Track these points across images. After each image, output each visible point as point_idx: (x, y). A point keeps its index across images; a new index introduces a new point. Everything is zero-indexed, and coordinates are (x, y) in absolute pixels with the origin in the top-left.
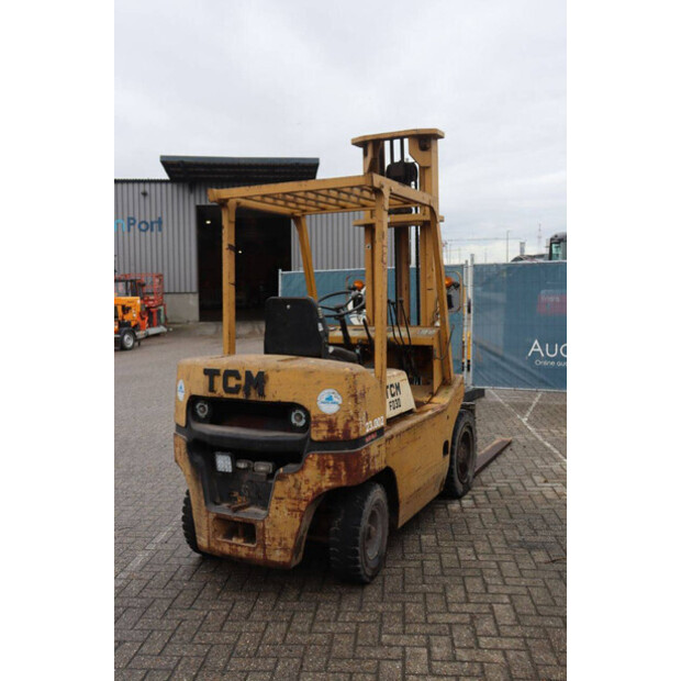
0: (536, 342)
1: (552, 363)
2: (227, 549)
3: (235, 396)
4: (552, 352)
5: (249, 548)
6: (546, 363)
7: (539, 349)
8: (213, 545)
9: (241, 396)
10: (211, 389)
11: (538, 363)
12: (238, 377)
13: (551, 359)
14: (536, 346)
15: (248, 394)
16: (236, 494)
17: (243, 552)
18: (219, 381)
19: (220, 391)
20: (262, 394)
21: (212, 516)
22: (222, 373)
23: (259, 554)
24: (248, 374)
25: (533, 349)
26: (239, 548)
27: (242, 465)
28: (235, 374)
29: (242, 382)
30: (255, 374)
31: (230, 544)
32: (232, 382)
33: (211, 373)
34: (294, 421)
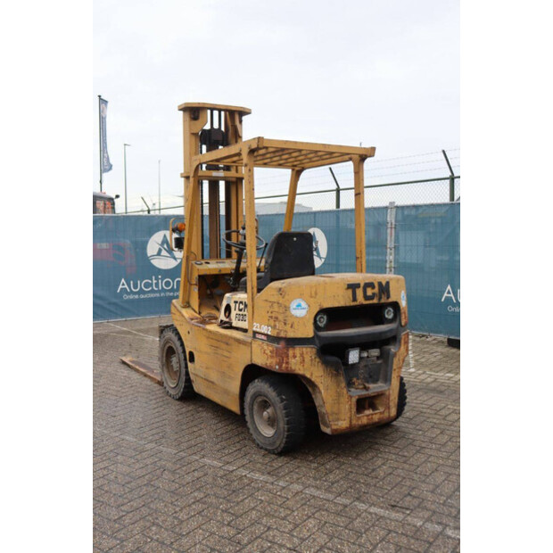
0: (123, 280)
1: (137, 297)
2: (365, 421)
3: (371, 302)
4: (135, 287)
5: (381, 413)
6: (131, 297)
7: (126, 286)
8: (354, 422)
9: (375, 301)
10: (354, 299)
11: (126, 297)
12: (373, 287)
13: (135, 293)
14: (123, 285)
15: (380, 298)
16: (355, 380)
17: (376, 418)
18: (359, 293)
19: (361, 300)
20: (388, 297)
21: (354, 400)
22: (362, 285)
23: (386, 415)
24: (380, 284)
25: (121, 287)
26: (374, 416)
27: (365, 355)
28: (371, 285)
29: (376, 290)
30: (384, 283)
31: (368, 416)
32: (370, 292)
33: (353, 287)
34: (386, 316)
